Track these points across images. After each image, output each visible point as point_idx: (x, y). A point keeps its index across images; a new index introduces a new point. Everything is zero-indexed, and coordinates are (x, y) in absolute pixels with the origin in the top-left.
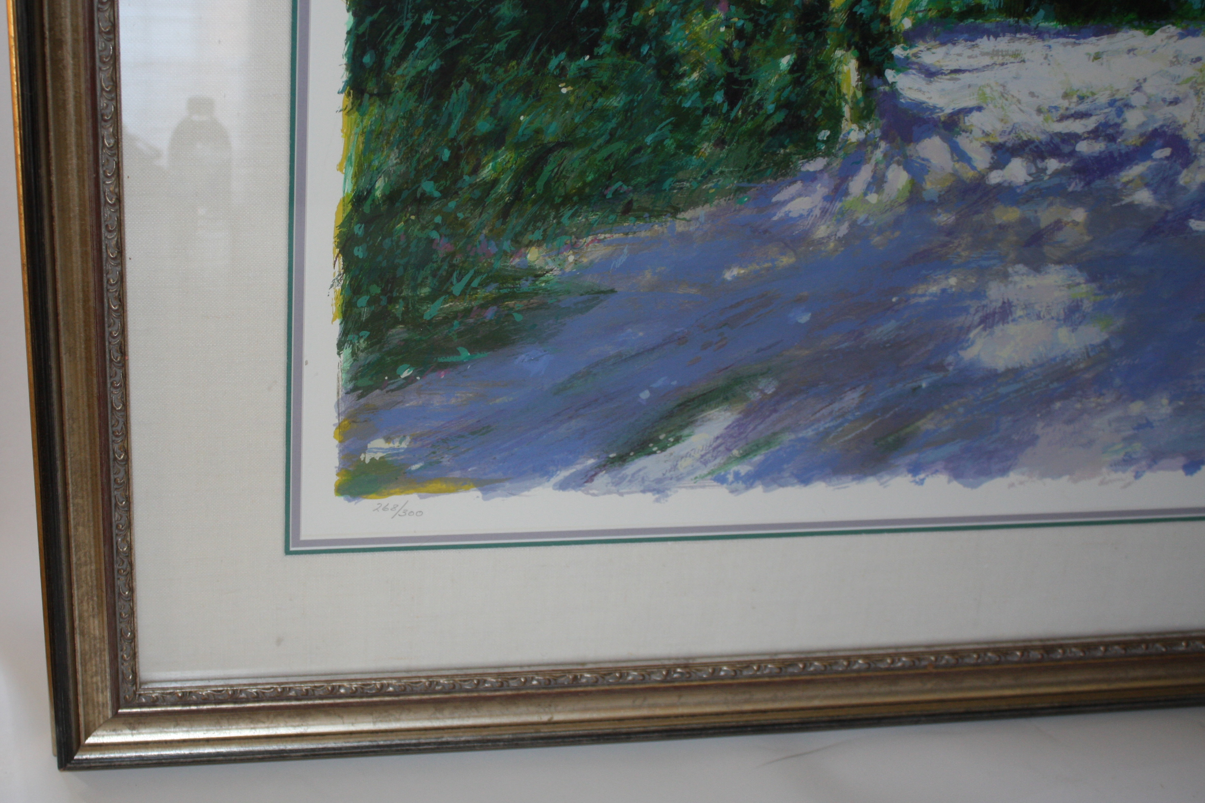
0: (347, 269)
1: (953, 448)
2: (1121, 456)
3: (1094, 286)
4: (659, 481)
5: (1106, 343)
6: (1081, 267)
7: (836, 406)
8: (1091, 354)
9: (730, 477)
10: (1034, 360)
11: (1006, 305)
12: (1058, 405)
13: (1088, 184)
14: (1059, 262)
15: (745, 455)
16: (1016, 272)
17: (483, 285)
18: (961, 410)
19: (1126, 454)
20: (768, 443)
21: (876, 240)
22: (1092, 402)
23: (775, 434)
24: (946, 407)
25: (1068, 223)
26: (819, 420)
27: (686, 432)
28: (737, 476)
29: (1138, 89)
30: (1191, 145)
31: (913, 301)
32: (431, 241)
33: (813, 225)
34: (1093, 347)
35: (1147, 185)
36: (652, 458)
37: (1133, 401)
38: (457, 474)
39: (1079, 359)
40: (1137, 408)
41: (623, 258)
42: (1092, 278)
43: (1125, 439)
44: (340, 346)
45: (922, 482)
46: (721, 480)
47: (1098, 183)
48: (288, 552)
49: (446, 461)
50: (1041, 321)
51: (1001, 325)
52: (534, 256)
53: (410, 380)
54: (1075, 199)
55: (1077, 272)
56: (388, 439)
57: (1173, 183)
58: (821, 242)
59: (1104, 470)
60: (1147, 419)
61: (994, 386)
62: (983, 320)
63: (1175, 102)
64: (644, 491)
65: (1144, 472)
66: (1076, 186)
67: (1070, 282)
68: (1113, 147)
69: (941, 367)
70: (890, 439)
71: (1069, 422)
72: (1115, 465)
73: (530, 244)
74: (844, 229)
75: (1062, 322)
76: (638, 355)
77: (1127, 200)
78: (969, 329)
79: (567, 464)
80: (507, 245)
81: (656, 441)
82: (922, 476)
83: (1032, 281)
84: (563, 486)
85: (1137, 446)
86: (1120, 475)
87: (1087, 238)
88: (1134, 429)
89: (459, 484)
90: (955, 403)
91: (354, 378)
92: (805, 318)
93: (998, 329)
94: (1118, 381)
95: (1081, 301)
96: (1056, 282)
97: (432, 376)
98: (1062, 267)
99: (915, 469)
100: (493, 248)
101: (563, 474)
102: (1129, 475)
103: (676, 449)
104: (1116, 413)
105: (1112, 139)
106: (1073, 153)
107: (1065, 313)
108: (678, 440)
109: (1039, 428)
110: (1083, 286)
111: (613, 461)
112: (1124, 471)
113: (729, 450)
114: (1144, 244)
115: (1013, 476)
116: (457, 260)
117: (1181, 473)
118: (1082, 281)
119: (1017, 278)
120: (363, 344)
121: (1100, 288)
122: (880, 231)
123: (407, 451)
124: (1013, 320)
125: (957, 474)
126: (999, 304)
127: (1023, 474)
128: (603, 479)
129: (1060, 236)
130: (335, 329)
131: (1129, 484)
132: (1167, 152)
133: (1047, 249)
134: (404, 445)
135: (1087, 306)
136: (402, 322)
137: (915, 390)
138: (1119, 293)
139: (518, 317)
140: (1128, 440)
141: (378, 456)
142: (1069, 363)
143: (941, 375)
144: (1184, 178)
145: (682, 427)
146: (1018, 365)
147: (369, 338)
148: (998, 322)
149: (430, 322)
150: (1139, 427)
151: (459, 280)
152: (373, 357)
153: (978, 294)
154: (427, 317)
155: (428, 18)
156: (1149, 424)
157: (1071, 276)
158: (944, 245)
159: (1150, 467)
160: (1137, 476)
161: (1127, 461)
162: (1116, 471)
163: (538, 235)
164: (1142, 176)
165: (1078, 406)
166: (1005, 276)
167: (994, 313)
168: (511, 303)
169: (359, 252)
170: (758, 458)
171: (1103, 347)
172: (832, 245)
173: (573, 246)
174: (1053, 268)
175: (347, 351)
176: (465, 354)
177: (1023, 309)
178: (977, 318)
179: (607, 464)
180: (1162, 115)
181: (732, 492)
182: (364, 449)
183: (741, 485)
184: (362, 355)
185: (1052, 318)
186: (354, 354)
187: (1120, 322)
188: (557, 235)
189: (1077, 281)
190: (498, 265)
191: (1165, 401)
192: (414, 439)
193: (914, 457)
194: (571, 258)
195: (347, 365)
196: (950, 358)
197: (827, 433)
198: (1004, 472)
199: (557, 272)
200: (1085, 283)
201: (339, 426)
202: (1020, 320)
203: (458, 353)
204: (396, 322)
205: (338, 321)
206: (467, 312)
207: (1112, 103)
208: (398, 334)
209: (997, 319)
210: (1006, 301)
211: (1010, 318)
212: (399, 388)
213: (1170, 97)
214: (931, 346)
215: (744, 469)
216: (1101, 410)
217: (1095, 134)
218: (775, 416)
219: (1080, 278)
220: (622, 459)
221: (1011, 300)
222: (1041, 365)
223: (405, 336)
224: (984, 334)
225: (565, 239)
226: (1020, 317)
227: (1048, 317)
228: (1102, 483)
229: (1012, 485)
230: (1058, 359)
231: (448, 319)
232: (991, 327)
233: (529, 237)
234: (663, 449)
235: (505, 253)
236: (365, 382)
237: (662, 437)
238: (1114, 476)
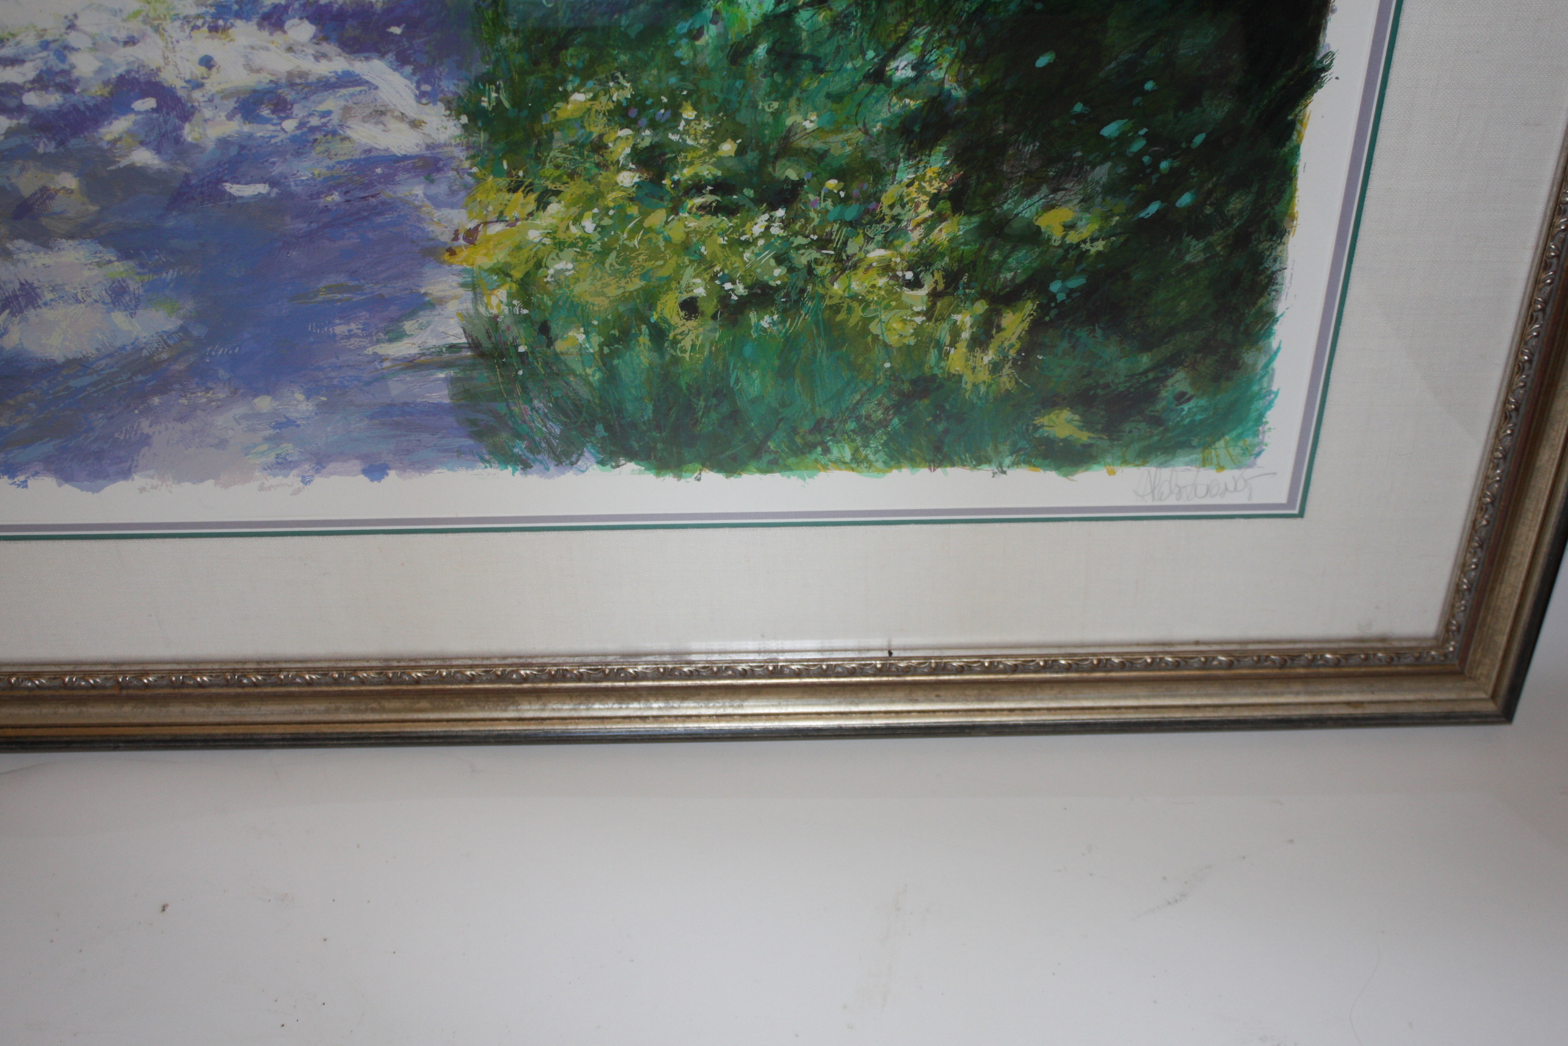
1: (48, 447)
2: (271, 458)
3: (131, 263)
8: (171, 342)
10: (97, 349)
11: (27, 287)
12: (156, 400)
13: (62, 143)
14: (71, 236)
16: (19, 249)
19: (278, 456)
24: (11, 402)
25: (59, 190)
29: (71, 27)
30: (181, 93)
35: (142, 143)
37: (256, 396)
39: (157, 349)
40: (264, 403)
42: (125, 255)
43: (267, 439)
45: (24, 484)
47: (73, 143)
50: (83, 305)
51: (33, 310)
54: (53, 163)
55: (101, 248)
57: (178, 140)
59: (257, 474)
60: (285, 417)
61: (60, 379)
63: (131, 41)
65: (313, 476)
66: (45, 146)
67: (98, 260)
68: (74, 99)
71: (182, 419)
72: (269, 468)
75: (111, 306)
77: (124, 163)
83: (42, 259)
85: (288, 447)
86: (280, 479)
87: (93, 208)
88: (274, 428)
95: (124, 281)
96: (77, 259)
98: (77, 242)
102: (293, 479)
104: (240, 409)
105: (67, 88)
106: (21, 109)
107: (110, 296)
110: (116, 264)
112: (286, 476)
114: (174, 213)
115: (138, 480)
117: (363, 479)
118: (113, 259)
119: (23, 256)
121: (142, 265)
124: (45, 304)
126: (17, 286)
127: (152, 477)
129: (56, 206)
131: (299, 490)
132: (151, 103)
135: (134, 285)
138: (171, 272)
142: (145, 353)
144: (190, 133)
146: (81, 356)
148: (26, 306)
150: (279, 426)
156: (290, 423)
157: (96, 253)
159: (317, 471)
160: (306, 481)
161: (283, 465)
162: (275, 476)
164: (129, 132)
165: (184, 401)
171: (181, 334)
174: (66, 244)
177: (52, 291)
180: (123, 59)
185: (96, 301)
187: (189, 306)
189: (107, 259)
191: (300, 396)
198: (126, 474)
200: (118, 260)
202: (53, 303)
207: (45, 45)
209: (23, 304)
210: (23, 282)
211: (40, 302)
213: (122, 35)
216: (218, 407)
217: (42, 82)
219: (109, 255)
221: (30, 281)
222: (111, 355)
224: (16, 320)
226: (52, 300)
227: (89, 300)
228: (261, 488)
229: (142, 490)
230: (128, 348)
238: (272, 481)
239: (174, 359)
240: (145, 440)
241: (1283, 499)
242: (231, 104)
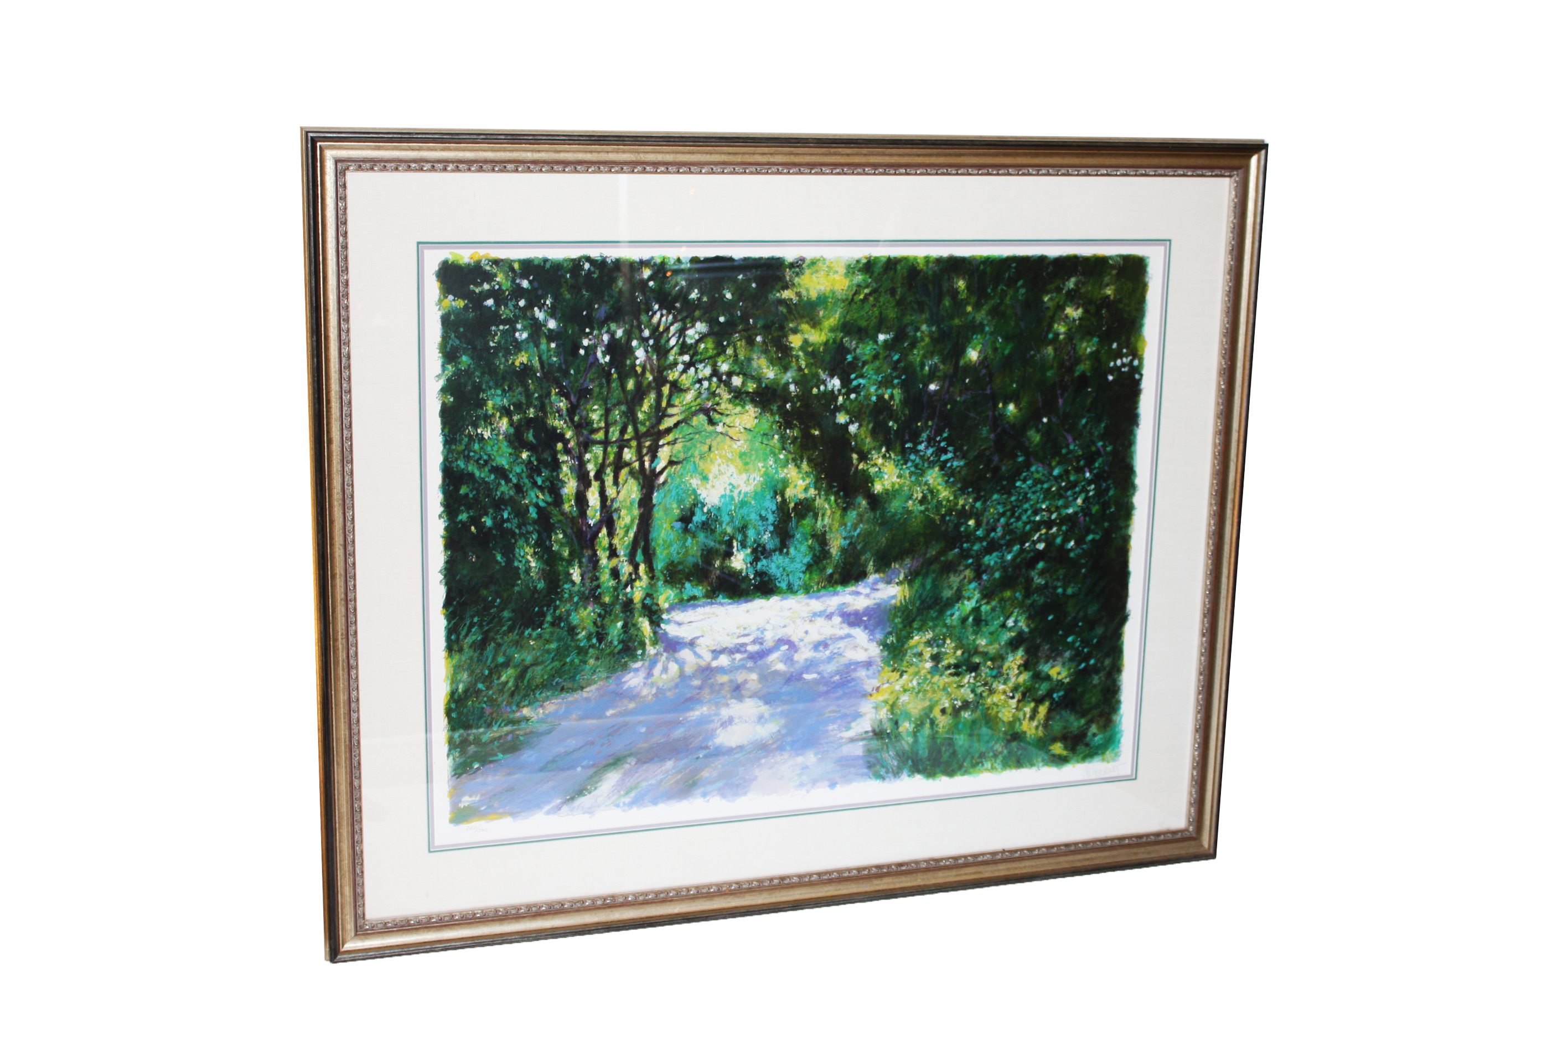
0: (449, 722)
1: (720, 784)
4: (590, 808)
5: (779, 731)
6: (760, 698)
7: (664, 768)
9: (621, 804)
13: (755, 663)
14: (750, 697)
15: (627, 793)
17: (506, 725)
18: (720, 766)
20: (636, 787)
21: (669, 694)
22: (778, 758)
23: (639, 783)
24: (713, 765)
26: (657, 775)
27: (599, 784)
28: (624, 804)
29: (768, 622)
30: (796, 643)
31: (689, 719)
32: (483, 708)
33: (641, 690)
34: (773, 733)
35: (781, 661)
36: (585, 797)
38: (501, 810)
40: (800, 759)
41: (563, 710)
44: (448, 756)
45: (709, 801)
46: (617, 806)
47: (760, 663)
48: (430, 851)
49: (496, 805)
52: (526, 712)
53: (478, 769)
54: (750, 670)
56: (470, 796)
57: (792, 660)
58: (645, 697)
62: (722, 725)
63: (785, 626)
64: (584, 813)
65: (811, 789)
66: (750, 664)
68: (763, 647)
69: (707, 747)
70: (691, 782)
71: (771, 768)
73: (524, 706)
74: (654, 691)
76: (574, 751)
77: (773, 669)
78: (716, 729)
79: (548, 802)
80: (514, 708)
81: (586, 789)
82: (708, 798)
84: (548, 813)
87: (760, 686)
89: (502, 815)
90: (716, 763)
91: (455, 770)
92: (643, 730)
93: (729, 728)
94: (788, 748)
97: (488, 766)
99: (704, 795)
100: (508, 709)
101: (547, 808)
103: (594, 793)
105: (761, 644)
106: (746, 651)
108: (596, 788)
109: (757, 772)
111: (568, 800)
113: (619, 792)
115: (750, 795)
116: (494, 715)
117: (828, 789)
120: (457, 754)
122: (670, 690)
123: (479, 801)
125: (724, 796)
128: (565, 808)
129: (748, 686)
130: (445, 748)
131: (805, 795)
132: (786, 647)
133: (743, 692)
134: (477, 799)
135: (766, 715)
136: (474, 744)
137: (697, 758)
139: (522, 738)
140: (800, 775)
141: (466, 804)
143: (708, 751)
144: (796, 657)
145: (597, 782)
147: (460, 752)
149: (485, 743)
150: (803, 768)
151: (496, 724)
152: (462, 760)
153: (717, 714)
154: (483, 741)
155: (476, 620)
156: (807, 767)
158: (698, 694)
160: (808, 792)
161: (802, 785)
163: (527, 702)
164: (778, 658)
165: (773, 761)
166: (727, 705)
167: (726, 722)
168: (518, 732)
169: (454, 715)
170: (632, 794)
172: (650, 698)
173: (541, 706)
174: (748, 700)
175: (451, 758)
176: (500, 756)
178: (719, 724)
179: (566, 802)
180: (780, 634)
181: (623, 811)
182: (460, 801)
183: (626, 808)
184: (457, 759)
186: (454, 759)
188: (534, 702)
190: (511, 716)
191: (812, 756)
192: (482, 795)
193: (702, 790)
194: (541, 711)
195: (451, 764)
196: (710, 743)
197: (661, 781)
198: (745, 793)
199: (536, 717)
201: (449, 792)
203: (497, 756)
204: (470, 744)
205: (447, 745)
206: (500, 738)
207: (758, 629)
208: (472, 749)
212: (474, 773)
213: (782, 624)
214: (701, 738)
215: (627, 800)
217: (754, 642)
218: (637, 775)
219: (761, 703)
220: (572, 799)
223: (475, 750)
225: (537, 704)
228: (792, 796)
229: (750, 800)
231: (492, 740)
232: (726, 727)
233: (523, 704)
234: (590, 793)
235: (514, 711)
236: (459, 771)
237: (589, 787)
238: (797, 792)
239: (773, 743)
240: (755, 778)
241: (1129, 772)
242: (811, 646)
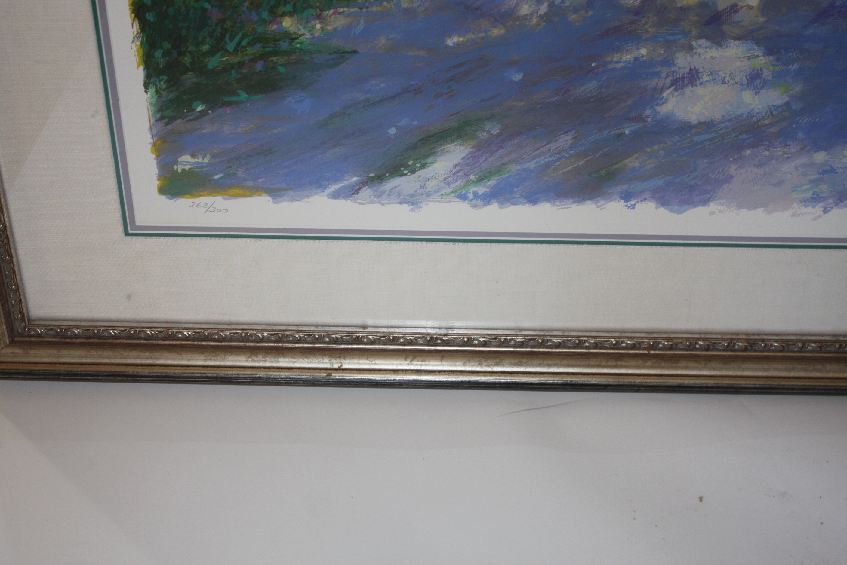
0: (142, 29)
1: (659, 182)
2: (809, 194)
3: (771, 58)
4: (412, 196)
5: (787, 104)
6: (758, 43)
7: (553, 146)
8: (774, 113)
9: (471, 196)
10: (723, 116)
11: (694, 72)
12: (748, 152)
14: (738, 38)
15: (480, 180)
16: (700, 46)
17: (250, 44)
18: (662, 153)
19: (814, 193)
20: (499, 171)
21: (573, 17)
22: (779, 151)
23: (503, 165)
24: (648, 150)
25: (744, 7)
26: (539, 156)
27: (429, 160)
28: (476, 195)
31: (612, 66)
32: (205, 10)
33: (517, 5)
34: (776, 107)
36: (404, 178)
37: (816, 151)
38: (250, 183)
39: (764, 117)
40: (820, 157)
41: (361, 27)
42: (769, 52)
43: (811, 181)
44: (146, 86)
45: (633, 207)
46: (463, 197)
48: (127, 234)
49: (240, 173)
50: (726, 85)
51: (691, 87)
52: (287, 23)
53: (203, 113)
55: (755, 47)
56: (193, 156)
58: (525, 18)
59: (795, 205)
60: (830, 166)
61: (689, 135)
62: (674, 83)
64: (400, 203)
65: (832, 208)
67: (749, 55)
69: (640, 119)
70: (602, 173)
71: (760, 165)
72: (805, 201)
73: (284, 14)
74: (544, 8)
75: (745, 87)
76: (382, 101)
78: (662, 90)
79: (336, 179)
80: (265, 15)
81: (406, 166)
82: (633, 202)
83: (714, 53)
84: (335, 196)
85: (824, 188)
86: (809, 209)
87: (762, 20)
88: (820, 174)
89: (253, 191)
90: (656, 147)
91: (160, 110)
92: (518, 77)
93: (688, 90)
94: (801, 135)
95: (761, 70)
96: (736, 54)
97: (220, 111)
98: (741, 42)
99: (626, 197)
100: (254, 17)
101: (334, 187)
102: (818, 209)
103: (423, 173)
104: (802, 160)
107: (747, 80)
108: (423, 166)
109: (732, 169)
110: (761, 58)
111: (372, 179)
112: (813, 207)
113: (467, 175)
114: (815, 25)
115: (713, 206)
116: (228, 25)
118: (760, 54)
119: (700, 50)
120: (163, 85)
121: (778, 60)
122: (576, 10)
123: (209, 165)
124: (701, 84)
125: (663, 202)
126: (687, 70)
127: (722, 205)
128: (366, 192)
129: (737, 17)
130: (140, 74)
131: (819, 217)
133: (726, 28)
134: (206, 160)
135: (767, 74)
136: (191, 70)
137: (619, 135)
138: (796, 65)
139: (282, 70)
140: (816, 182)
141: (187, 167)
142: (755, 119)
143: (642, 124)
145: (426, 157)
146: (710, 120)
147: (167, 81)
148: (687, 85)
149: (213, 71)
150: (824, 172)
151: (231, 40)
152: (172, 95)
153: (668, 62)
154: (210, 67)
156: (832, 170)
157: (750, 50)
158: (633, 23)
159: (837, 204)
160: (826, 211)
161: (815, 199)
162: (806, 207)
163: (289, 8)
165: (767, 153)
166: (690, 48)
167: (683, 78)
168: (275, 59)
169: (150, 17)
170: (491, 182)
171: (784, 107)
172: (535, 21)
173: (319, 17)
174: (732, 43)
175: (152, 90)
176: (244, 96)
177: (709, 75)
178: (668, 81)
179: (368, 182)
181: (473, 206)
182: (176, 162)
183: (479, 202)
184: (164, 93)
185: (736, 83)
186: (157, 92)
187: (798, 88)
188: (304, 9)
189: (756, 54)
190: (260, 29)
192: (213, 156)
193: (624, 187)
194: (318, 26)
195: (154, 100)
196: (648, 112)
197: (547, 166)
198: (705, 202)
199: (308, 36)
200: (763, 56)
201: (154, 145)
202: (707, 83)
203: (238, 95)
204: (186, 70)
205: (141, 68)
206: (241, 64)
208: (189, 79)
209: (686, 83)
210: (693, 68)
211: (698, 82)
212: (196, 119)
214: (629, 102)
215: (481, 190)
216: (788, 158)
218: (501, 151)
220: (380, 178)
221: (697, 68)
222: (730, 120)
223: (195, 80)
224: (676, 94)
225: (311, 11)
226: (706, 81)
227: (732, 82)
228: (794, 215)
229: (712, 213)
230: (744, 116)
231: (227, 68)
232: (682, 88)
233: (282, 9)
234: (413, 172)
235: (265, 21)
236: (169, 113)
237: (410, 163)
238: (804, 210)
239: (772, 125)
240: (729, 179)
